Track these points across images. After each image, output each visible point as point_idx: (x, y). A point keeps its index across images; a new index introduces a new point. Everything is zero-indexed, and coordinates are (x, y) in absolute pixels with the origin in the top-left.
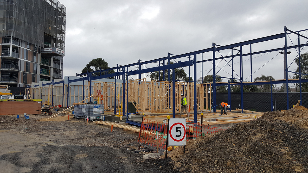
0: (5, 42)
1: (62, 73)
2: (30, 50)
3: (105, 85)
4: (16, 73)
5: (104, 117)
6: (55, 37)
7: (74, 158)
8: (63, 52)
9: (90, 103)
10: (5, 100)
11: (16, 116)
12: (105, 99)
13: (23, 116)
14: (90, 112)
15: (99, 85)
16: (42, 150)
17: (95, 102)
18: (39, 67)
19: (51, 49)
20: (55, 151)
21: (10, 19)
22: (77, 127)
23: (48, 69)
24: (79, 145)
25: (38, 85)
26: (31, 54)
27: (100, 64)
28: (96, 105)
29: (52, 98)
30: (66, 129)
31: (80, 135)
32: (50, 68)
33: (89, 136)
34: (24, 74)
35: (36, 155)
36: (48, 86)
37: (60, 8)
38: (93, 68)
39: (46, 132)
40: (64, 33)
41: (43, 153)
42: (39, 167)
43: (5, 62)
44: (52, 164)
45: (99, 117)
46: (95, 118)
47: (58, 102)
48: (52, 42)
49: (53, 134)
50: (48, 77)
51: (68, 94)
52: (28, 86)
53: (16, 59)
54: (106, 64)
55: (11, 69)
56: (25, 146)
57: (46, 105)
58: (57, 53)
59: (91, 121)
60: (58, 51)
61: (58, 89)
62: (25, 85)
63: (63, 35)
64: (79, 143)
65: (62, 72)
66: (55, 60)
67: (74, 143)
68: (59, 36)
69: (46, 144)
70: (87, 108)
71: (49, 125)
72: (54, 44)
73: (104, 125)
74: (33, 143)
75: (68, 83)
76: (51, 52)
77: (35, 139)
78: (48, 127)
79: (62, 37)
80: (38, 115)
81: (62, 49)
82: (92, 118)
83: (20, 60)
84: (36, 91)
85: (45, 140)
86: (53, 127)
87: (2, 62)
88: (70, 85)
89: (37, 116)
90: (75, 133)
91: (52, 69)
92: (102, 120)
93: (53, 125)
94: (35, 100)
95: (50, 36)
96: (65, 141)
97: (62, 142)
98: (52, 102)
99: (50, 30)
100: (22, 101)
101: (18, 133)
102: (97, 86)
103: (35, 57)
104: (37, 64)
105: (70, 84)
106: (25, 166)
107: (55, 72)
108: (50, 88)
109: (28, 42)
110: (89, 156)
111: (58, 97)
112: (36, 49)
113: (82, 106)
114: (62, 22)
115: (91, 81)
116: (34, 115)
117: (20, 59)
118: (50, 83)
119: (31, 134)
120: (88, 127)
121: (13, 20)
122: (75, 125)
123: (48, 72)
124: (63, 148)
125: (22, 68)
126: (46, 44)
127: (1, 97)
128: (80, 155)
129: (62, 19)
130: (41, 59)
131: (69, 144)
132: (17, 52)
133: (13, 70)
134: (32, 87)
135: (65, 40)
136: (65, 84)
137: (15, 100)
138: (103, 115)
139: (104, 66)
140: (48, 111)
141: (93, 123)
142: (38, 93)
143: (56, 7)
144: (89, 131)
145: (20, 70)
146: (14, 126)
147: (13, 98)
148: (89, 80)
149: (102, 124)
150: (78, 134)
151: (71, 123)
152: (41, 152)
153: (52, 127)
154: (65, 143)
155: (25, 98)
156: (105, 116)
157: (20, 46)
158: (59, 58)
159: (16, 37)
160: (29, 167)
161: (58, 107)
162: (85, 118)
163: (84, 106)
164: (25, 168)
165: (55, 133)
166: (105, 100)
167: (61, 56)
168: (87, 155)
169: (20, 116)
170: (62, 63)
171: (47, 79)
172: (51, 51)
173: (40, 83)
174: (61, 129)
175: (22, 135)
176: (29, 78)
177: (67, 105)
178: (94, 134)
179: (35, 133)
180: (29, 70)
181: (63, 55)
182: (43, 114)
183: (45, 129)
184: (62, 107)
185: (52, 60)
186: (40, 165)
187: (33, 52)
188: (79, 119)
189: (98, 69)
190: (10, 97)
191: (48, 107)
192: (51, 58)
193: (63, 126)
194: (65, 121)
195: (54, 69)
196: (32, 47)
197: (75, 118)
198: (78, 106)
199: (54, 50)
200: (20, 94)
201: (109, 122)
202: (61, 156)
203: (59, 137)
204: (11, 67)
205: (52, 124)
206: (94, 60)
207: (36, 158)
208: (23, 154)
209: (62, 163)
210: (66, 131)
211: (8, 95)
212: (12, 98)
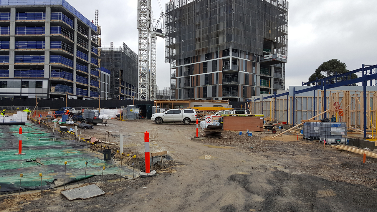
0: (225, 56)
1: (284, 84)
2: (249, 60)
3: (345, 95)
4: (236, 87)
5: (347, 140)
6: (276, 41)
7: (317, 194)
8: (285, 57)
9: (325, 120)
10: (228, 115)
11: (239, 132)
12: (347, 114)
13: (245, 132)
14: (327, 133)
15: (337, 96)
16: (272, 175)
17: (333, 119)
18: (258, 78)
19: (271, 56)
20: (288, 179)
21: (230, 29)
22: (311, 151)
23: (268, 80)
24: (318, 176)
25: (259, 99)
26: (250, 65)
27: (334, 68)
28: (335, 123)
29: (274, 113)
30: (296, 152)
31: (317, 163)
32: (271, 78)
33: (329, 165)
34: (243, 87)
35: (266, 181)
36: (269, 99)
37: (281, 5)
38: (324, 74)
39: (273, 153)
40: (286, 34)
41: (275, 180)
42: (273, 199)
43: (226, 76)
44: (287, 198)
45: (340, 140)
46: (333, 141)
47: (281, 118)
48: (273, 47)
49: (281, 157)
50: (268, 90)
51: (294, 109)
52: (248, 100)
53: (235, 72)
54: (343, 66)
55: (231, 83)
56: (252, 168)
57: (268, 121)
58: (279, 60)
59: (329, 145)
60: (280, 57)
61: (281, 102)
62: (245, 99)
63: (285, 37)
64: (317, 173)
65: (284, 82)
66: (275, 68)
67: (310, 172)
68: (280, 39)
69: (275, 168)
70: (321, 127)
71: (275, 145)
72: (275, 49)
73: (348, 152)
74: (261, 166)
75: (294, 95)
76: (272, 60)
77: (261, 161)
78: (274, 148)
79: (284, 39)
80: (261, 132)
81: (284, 54)
82: (330, 141)
83: (239, 73)
84: (256, 106)
85: (274, 164)
86: (280, 148)
87: (223, 76)
88: (296, 97)
89: (259, 133)
90: (309, 159)
91: (272, 80)
92: (345, 144)
93: (279, 146)
94: (257, 116)
95: (270, 40)
96: (298, 168)
97: (294, 168)
98: (274, 118)
99: (270, 34)
100: (244, 116)
101: (243, 152)
102: (334, 97)
103: (254, 68)
104: (256, 75)
105: (296, 95)
106: (256, 194)
107: (276, 82)
108: (272, 102)
109: (247, 51)
110: (338, 196)
111: (281, 112)
112: (255, 58)
113: (314, 123)
114: (283, 22)
115: (325, 90)
116: (256, 132)
117: (239, 71)
118: (271, 96)
119: (256, 154)
120: (326, 152)
121: (232, 30)
122: (307, 149)
123: (268, 83)
124: (298, 178)
125: (242, 81)
126: (265, 52)
127: (224, 112)
128: (324, 192)
129: (283, 17)
130: (260, 69)
131: (304, 173)
132: (236, 64)
133: (233, 84)
134: (253, 101)
135: (287, 42)
136: (290, 96)
137: (237, 115)
138: (346, 138)
139: (340, 69)
140: (271, 129)
141: (331, 147)
142: (258, 107)
143: (276, 5)
144: (328, 158)
145: (240, 84)
146: (238, 144)
147: (235, 113)
148: (322, 90)
149: (346, 151)
150: (313, 160)
151: (301, 145)
152: (271, 179)
153: (278, 148)
154: (299, 171)
155: (246, 113)
156: (349, 139)
157: (239, 57)
158: (281, 65)
159: (235, 48)
160: (261, 195)
161: (282, 124)
162: (319, 139)
163: (316, 123)
164: (256, 196)
165: (283, 156)
166: (346, 117)
167: (283, 63)
168: (335, 193)
169: (243, 132)
170: (285, 72)
171: (268, 91)
172: (272, 58)
173: (260, 96)
174: (290, 151)
175: (247, 154)
176: (249, 92)
177: (292, 122)
178: (336, 163)
179: (261, 153)
180: (249, 83)
181: (285, 62)
182: (266, 131)
183: (270, 150)
184: (286, 124)
185: (273, 68)
186: (273, 196)
187: (252, 62)
188: (311, 140)
189: (332, 74)
190: (232, 111)
191: (271, 124)
192: (271, 66)
193: (292, 148)
194: (293, 142)
195: (275, 79)
196: (251, 57)
197: (304, 138)
198: (309, 123)
199: (275, 57)
200: (240, 109)
201: (356, 148)
202: (297, 188)
203: (289, 161)
204: (232, 81)
205: (278, 144)
206: (326, 62)
207: (267, 185)
208: (253, 178)
209: (301, 199)
210: (297, 154)
211: (230, 110)
212: (233, 113)
